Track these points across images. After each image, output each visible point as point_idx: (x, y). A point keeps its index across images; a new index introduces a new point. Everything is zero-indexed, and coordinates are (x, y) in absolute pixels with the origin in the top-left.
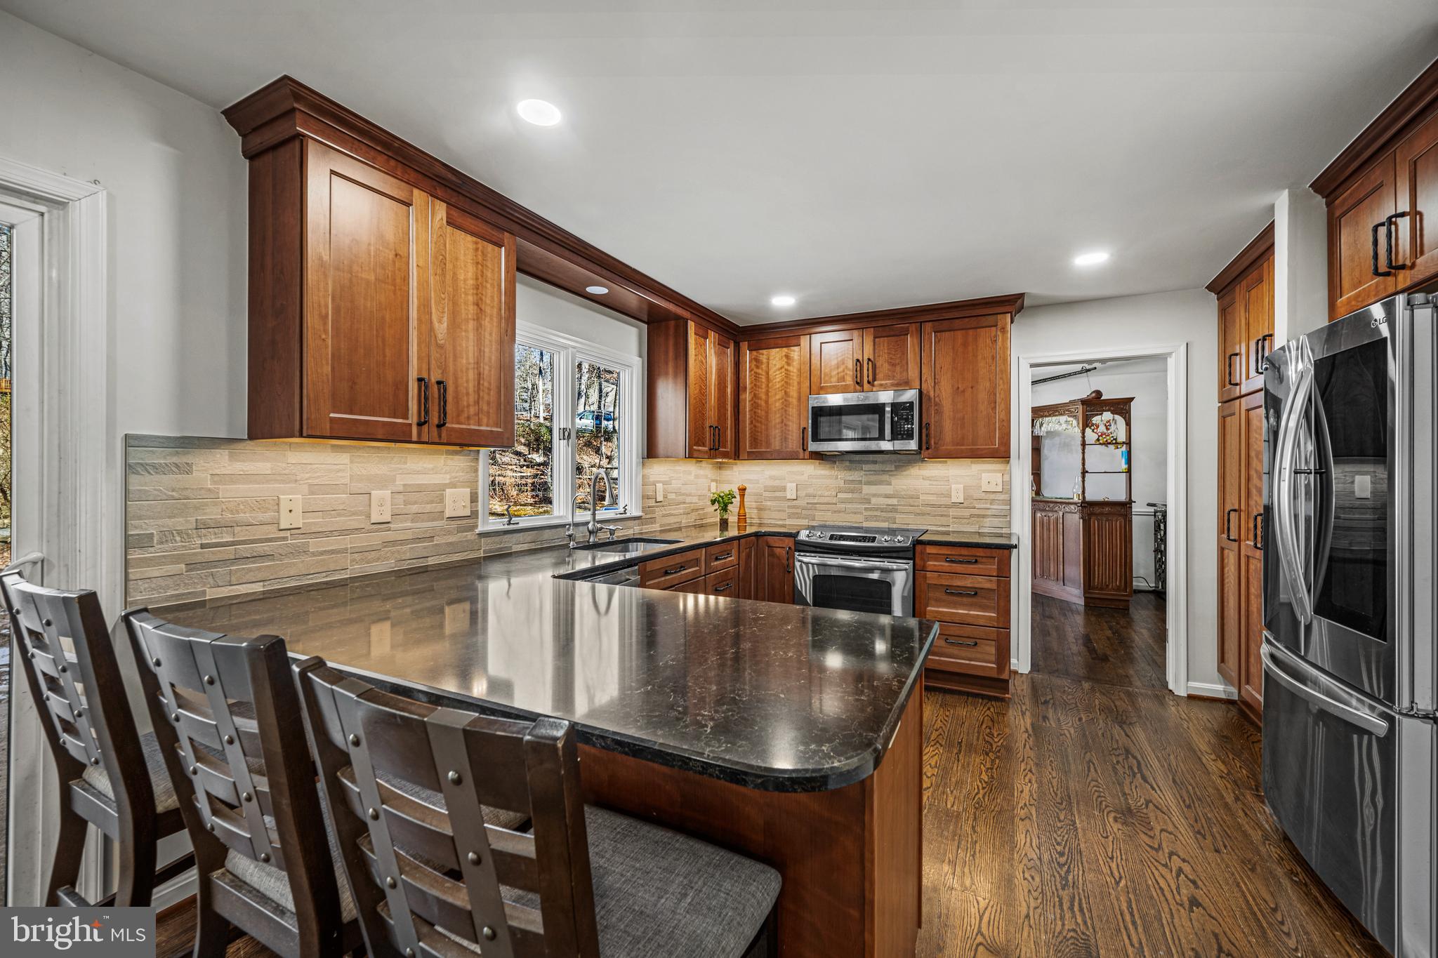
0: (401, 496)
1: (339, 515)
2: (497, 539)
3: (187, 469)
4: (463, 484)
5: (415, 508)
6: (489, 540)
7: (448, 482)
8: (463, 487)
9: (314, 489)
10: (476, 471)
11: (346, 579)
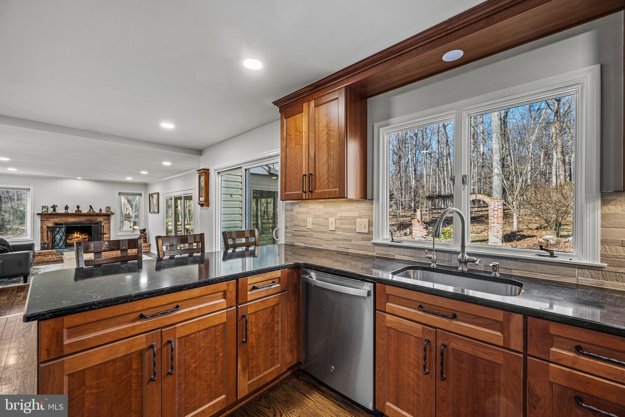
0: (339, 221)
1: (321, 226)
2: (385, 248)
3: (292, 210)
4: (365, 217)
5: (344, 226)
6: (380, 248)
7: (358, 215)
8: (365, 218)
9: (315, 217)
10: (372, 210)
11: (322, 249)
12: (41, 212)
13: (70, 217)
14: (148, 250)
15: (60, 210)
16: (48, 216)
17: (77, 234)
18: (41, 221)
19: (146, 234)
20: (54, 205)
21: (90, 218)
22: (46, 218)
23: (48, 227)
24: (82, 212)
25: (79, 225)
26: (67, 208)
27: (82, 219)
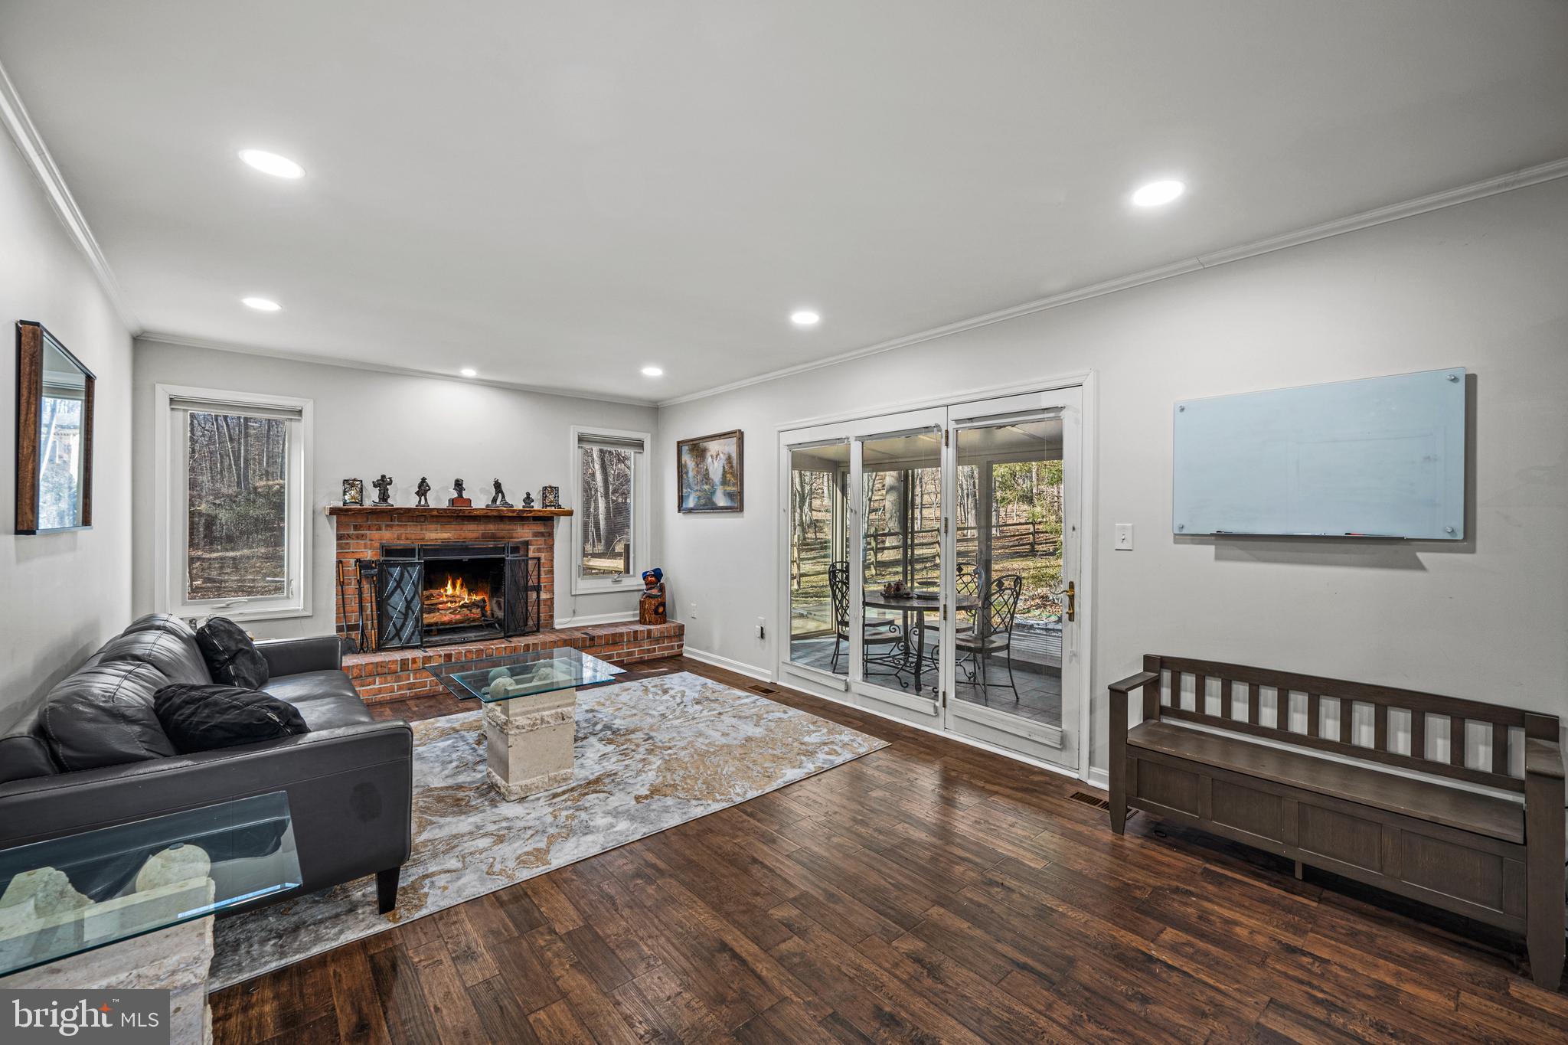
12: (340, 504)
13: (432, 522)
14: (676, 650)
15: (403, 498)
16: (360, 521)
17: (454, 586)
18: (339, 537)
19: (662, 589)
20: (383, 477)
21: (492, 528)
22: (356, 528)
23: (363, 565)
24: (474, 505)
25: (466, 558)
26: (423, 488)
27: (470, 533)
